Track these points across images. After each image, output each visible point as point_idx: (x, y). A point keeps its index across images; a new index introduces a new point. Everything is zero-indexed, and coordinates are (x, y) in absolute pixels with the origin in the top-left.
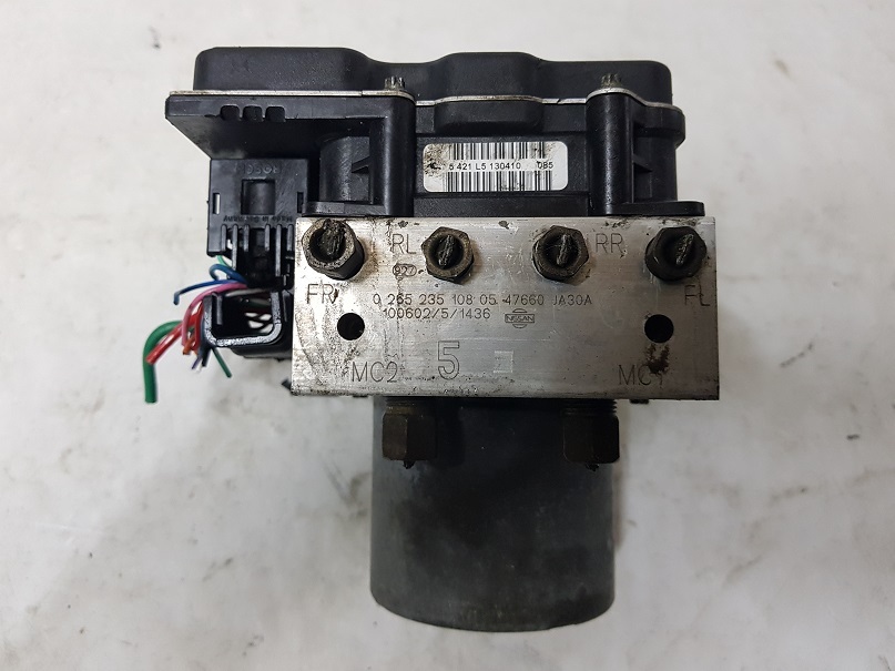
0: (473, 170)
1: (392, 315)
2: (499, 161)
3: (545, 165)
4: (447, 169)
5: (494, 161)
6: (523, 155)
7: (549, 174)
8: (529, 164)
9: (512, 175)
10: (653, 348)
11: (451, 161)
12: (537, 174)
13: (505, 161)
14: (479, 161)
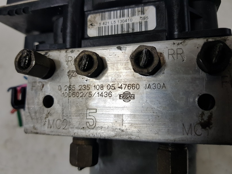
0: (110, 25)
1: (66, 96)
2: (122, 19)
3: (144, 18)
4: (98, 26)
5: (120, 19)
6: (133, 14)
7: (146, 23)
8: (136, 19)
9: (128, 25)
10: (203, 114)
11: (100, 21)
12: (141, 23)
13: (125, 18)
14: (112, 20)
